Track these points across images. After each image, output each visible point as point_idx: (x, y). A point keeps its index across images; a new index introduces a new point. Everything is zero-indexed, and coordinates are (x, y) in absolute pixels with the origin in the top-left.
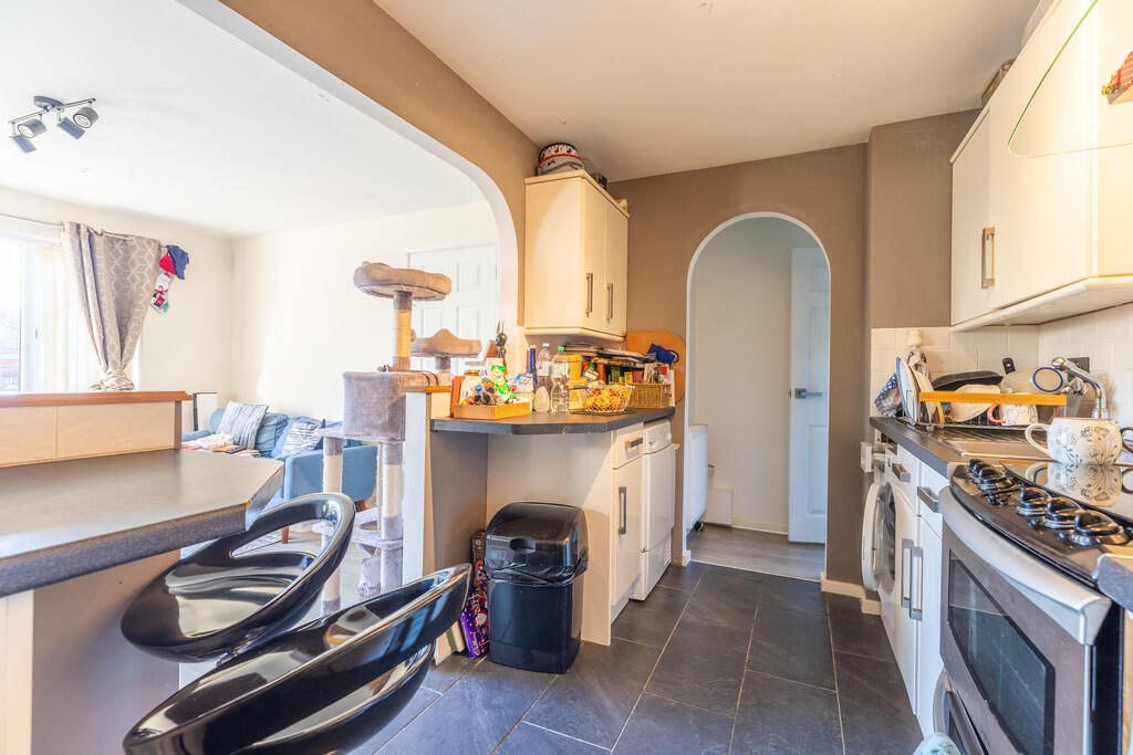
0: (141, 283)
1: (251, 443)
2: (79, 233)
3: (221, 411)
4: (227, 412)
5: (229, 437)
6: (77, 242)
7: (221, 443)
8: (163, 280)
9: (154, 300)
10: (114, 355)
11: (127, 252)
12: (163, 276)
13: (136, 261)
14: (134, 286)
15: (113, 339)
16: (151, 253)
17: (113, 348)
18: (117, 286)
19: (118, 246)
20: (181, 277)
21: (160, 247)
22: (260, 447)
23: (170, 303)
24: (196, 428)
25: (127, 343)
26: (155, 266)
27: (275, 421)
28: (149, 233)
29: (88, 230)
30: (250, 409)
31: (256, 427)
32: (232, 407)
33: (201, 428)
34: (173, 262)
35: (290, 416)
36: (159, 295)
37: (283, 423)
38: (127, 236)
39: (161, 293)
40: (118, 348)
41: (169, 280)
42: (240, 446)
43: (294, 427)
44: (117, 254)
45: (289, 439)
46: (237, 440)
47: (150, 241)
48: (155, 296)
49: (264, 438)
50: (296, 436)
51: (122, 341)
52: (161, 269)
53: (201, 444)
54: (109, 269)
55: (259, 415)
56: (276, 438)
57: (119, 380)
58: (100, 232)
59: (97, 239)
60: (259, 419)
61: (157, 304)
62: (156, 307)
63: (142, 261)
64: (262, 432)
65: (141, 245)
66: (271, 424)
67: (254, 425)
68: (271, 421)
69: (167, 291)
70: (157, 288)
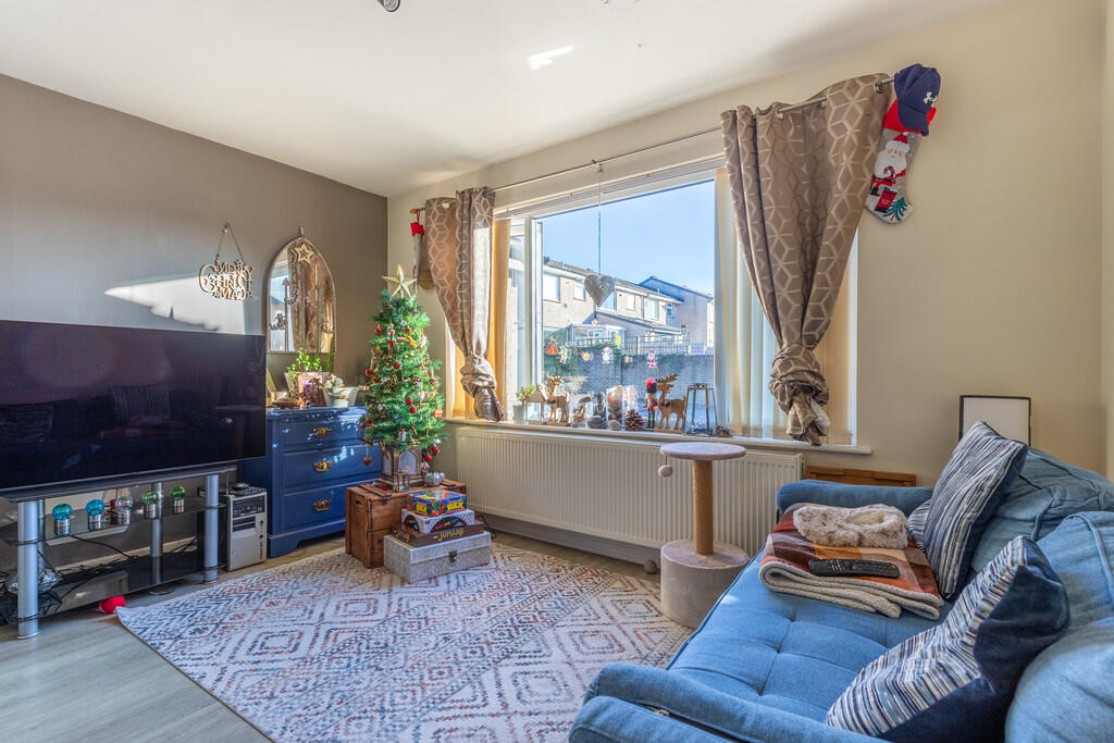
2: (735, 125)
8: (891, 156)
9: (873, 202)
11: (821, 123)
12: (892, 144)
20: (925, 133)
25: (812, 295)
29: (749, 112)
34: (900, 104)
36: (882, 187)
38: (820, 95)
39: (889, 181)
40: (796, 306)
41: (905, 148)
48: (874, 192)
51: (808, 294)
52: (887, 131)
58: (766, 108)
59: (763, 122)
60: (981, 489)
61: (881, 208)
62: (881, 214)
63: (840, 129)
64: (994, 535)
65: (840, 99)
66: (1022, 515)
67: (964, 506)
68: (1025, 506)
69: (903, 173)
70: (880, 173)
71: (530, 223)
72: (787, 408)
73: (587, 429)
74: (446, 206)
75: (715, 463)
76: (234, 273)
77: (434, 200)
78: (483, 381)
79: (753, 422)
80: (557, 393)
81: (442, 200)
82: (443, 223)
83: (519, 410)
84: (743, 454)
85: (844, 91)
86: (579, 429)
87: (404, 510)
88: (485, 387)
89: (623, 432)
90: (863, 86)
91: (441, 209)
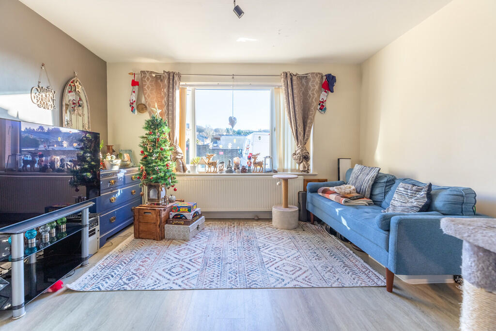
0: (313, 97)
1: (368, 194)
2: (287, 77)
3: (351, 170)
4: (354, 171)
5: (353, 187)
6: (286, 82)
7: (348, 191)
8: (323, 95)
9: (319, 107)
10: (300, 138)
11: (307, 82)
12: (323, 93)
13: (311, 86)
14: (310, 100)
15: (300, 130)
16: (318, 80)
17: (300, 134)
18: (303, 102)
19: (304, 81)
20: (332, 91)
21: (322, 76)
22: (373, 197)
23: (327, 108)
24: (339, 180)
25: (307, 131)
26: (319, 88)
27: (385, 180)
28: (316, 70)
29: (290, 74)
30: (368, 170)
31: (371, 183)
32: (357, 167)
33: (341, 180)
34: (329, 83)
35: (397, 178)
36: (321, 103)
37: (391, 181)
38: (307, 74)
39: (323, 102)
40: (302, 134)
41: (326, 94)
42: (360, 194)
43: (400, 187)
44: (303, 85)
45: (395, 196)
46: (358, 190)
47: (317, 74)
48: (319, 104)
49: (377, 191)
50: (401, 195)
51: (304, 130)
52: (322, 89)
53: (336, 190)
54: (299, 94)
55: (373, 174)
56: (386, 193)
57: (302, 151)
58: (295, 74)
59: (294, 78)
60: (373, 177)
61: (321, 109)
62: (320, 111)
63: (314, 86)
64: (376, 186)
65: (313, 77)
66: (382, 181)
67: (370, 181)
68: (382, 179)
69: (325, 101)
70: (321, 100)
71: (194, 91)
72: (299, 164)
73: (225, 173)
74: (154, 75)
75: (289, 180)
76: (48, 93)
77: (148, 72)
78: (180, 156)
79: (285, 167)
80: (211, 161)
81: (152, 72)
82: (153, 83)
83: (194, 168)
84: (297, 177)
85: (315, 75)
86: (222, 174)
87: (171, 212)
88: (180, 159)
89: (241, 174)
90: (319, 75)
91: (151, 77)
